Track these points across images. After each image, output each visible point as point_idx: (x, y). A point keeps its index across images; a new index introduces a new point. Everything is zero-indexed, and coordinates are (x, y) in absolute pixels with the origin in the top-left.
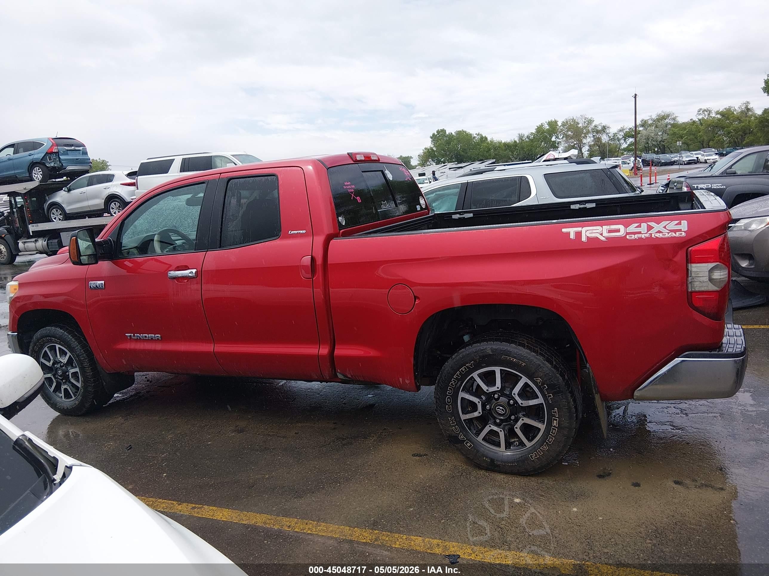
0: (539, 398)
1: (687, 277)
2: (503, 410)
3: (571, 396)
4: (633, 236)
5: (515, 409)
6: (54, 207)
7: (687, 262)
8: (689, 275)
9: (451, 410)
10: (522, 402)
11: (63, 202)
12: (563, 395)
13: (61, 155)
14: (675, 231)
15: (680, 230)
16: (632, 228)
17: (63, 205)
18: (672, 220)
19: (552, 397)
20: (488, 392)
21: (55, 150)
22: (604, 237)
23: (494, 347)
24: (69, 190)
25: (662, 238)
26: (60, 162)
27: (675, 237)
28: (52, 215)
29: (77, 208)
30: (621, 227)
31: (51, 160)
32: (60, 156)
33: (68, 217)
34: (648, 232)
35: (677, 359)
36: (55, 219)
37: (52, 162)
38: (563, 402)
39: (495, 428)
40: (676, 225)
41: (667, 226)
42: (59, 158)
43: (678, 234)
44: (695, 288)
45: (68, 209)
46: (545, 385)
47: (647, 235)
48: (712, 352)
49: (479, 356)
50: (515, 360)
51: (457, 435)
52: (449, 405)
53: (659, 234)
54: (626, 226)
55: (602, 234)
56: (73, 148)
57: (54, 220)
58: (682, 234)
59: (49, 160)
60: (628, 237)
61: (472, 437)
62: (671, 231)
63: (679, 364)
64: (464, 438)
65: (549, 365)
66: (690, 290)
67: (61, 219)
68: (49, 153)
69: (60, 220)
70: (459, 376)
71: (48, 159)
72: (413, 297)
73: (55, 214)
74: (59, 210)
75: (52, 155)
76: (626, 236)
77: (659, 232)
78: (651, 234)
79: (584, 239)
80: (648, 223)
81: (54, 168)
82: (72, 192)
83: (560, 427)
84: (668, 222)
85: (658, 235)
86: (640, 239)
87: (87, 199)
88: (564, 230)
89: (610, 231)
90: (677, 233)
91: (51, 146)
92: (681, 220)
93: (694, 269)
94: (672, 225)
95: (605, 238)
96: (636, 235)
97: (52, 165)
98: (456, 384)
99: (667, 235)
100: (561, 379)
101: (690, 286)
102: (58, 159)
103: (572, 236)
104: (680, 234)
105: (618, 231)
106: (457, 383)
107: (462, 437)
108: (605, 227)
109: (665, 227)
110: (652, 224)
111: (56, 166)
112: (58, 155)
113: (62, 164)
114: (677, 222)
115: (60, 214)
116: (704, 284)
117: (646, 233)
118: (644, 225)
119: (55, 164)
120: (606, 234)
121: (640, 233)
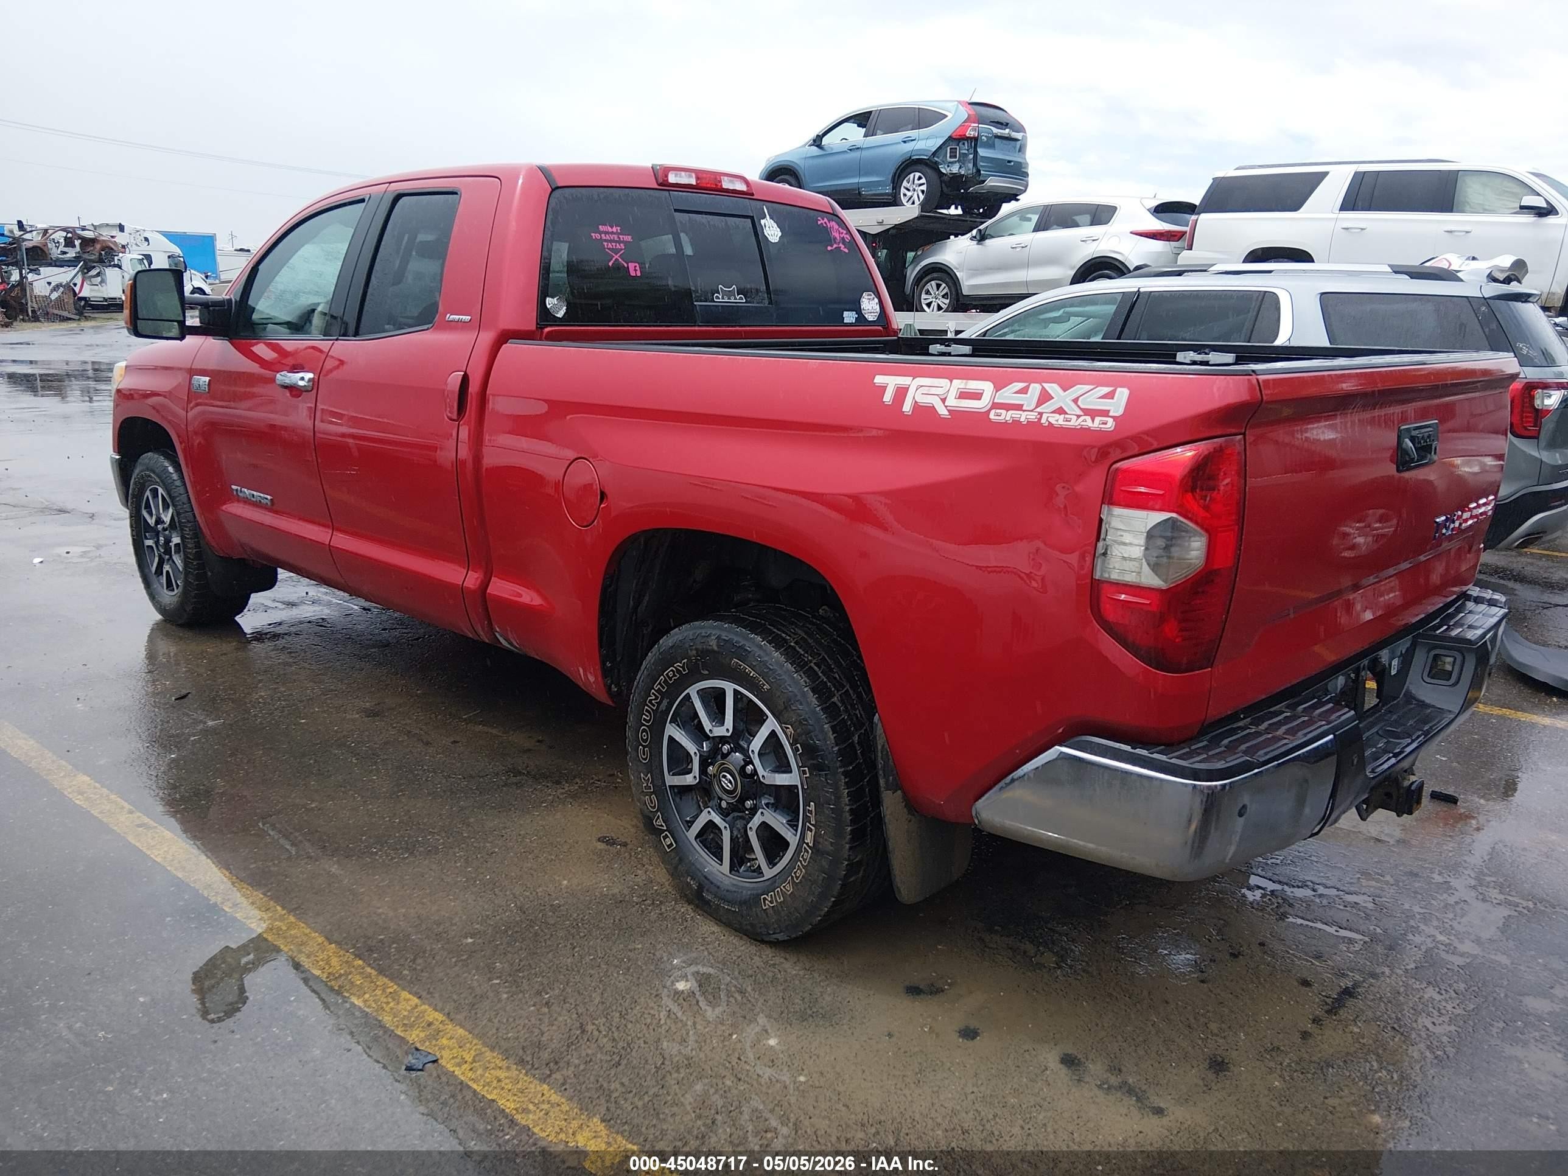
0: (791, 772)
1: (1098, 539)
2: (730, 782)
3: (846, 783)
4: (1003, 412)
5: (752, 786)
6: (935, 275)
7: (1103, 503)
8: (1102, 536)
9: (645, 759)
10: (765, 774)
11: (959, 265)
12: (829, 777)
13: (981, 147)
14: (1092, 413)
15: (1105, 413)
16: (1008, 394)
17: (957, 274)
18: (1099, 384)
19: (808, 775)
20: (711, 735)
21: (970, 133)
22: (946, 407)
23: (724, 636)
24: (982, 238)
25: (1061, 428)
26: (975, 164)
27: (1089, 429)
28: (924, 296)
29: (994, 285)
30: (986, 387)
31: (956, 157)
32: (978, 150)
33: (961, 303)
34: (1036, 407)
35: (1057, 747)
36: (929, 305)
37: (955, 162)
38: (827, 792)
39: (717, 820)
40: (1102, 397)
41: (1080, 399)
42: (976, 153)
43: (1096, 424)
44: (1109, 573)
45: (970, 284)
46: (799, 745)
47: (1033, 416)
48: (1138, 751)
49: (696, 649)
50: (753, 672)
51: (651, 815)
52: (644, 747)
53: (1057, 416)
54: (998, 388)
55: (944, 400)
56: (1007, 131)
57: (925, 307)
58: (1106, 424)
59: (950, 157)
60: (992, 416)
61: (679, 828)
62: (1087, 412)
63: (1059, 761)
64: (662, 826)
65: (814, 700)
66: (1097, 576)
67: (944, 307)
68: (956, 139)
69: (940, 308)
70: (664, 688)
71: (948, 155)
72: (599, 492)
73: (934, 294)
74: (944, 285)
75: (961, 144)
76: (989, 411)
77: (1060, 411)
78: (1041, 414)
79: (907, 407)
80: (1045, 385)
81: (956, 177)
82: (988, 242)
83: (815, 848)
84: (1088, 387)
85: (1058, 420)
86: (1016, 422)
87: (1027, 264)
88: (879, 380)
89: (963, 395)
90: (1098, 420)
91: (964, 122)
92: (1117, 384)
93: (1115, 523)
94: (1092, 396)
95: (948, 410)
96: (1010, 412)
97: (955, 169)
98: (659, 704)
99: (1074, 423)
100: (832, 737)
101: (1099, 562)
102: (971, 156)
103: (888, 397)
104: (1103, 424)
105: (977, 396)
106: (661, 701)
107: (660, 822)
108: (958, 384)
109: (1076, 401)
110: (1053, 388)
111: (963, 173)
112: (976, 145)
113: (979, 171)
114: (1106, 390)
115: (944, 296)
116: (1128, 565)
117: (1032, 411)
118: (1035, 389)
119: (960, 168)
120: (952, 401)
121: (1019, 407)
